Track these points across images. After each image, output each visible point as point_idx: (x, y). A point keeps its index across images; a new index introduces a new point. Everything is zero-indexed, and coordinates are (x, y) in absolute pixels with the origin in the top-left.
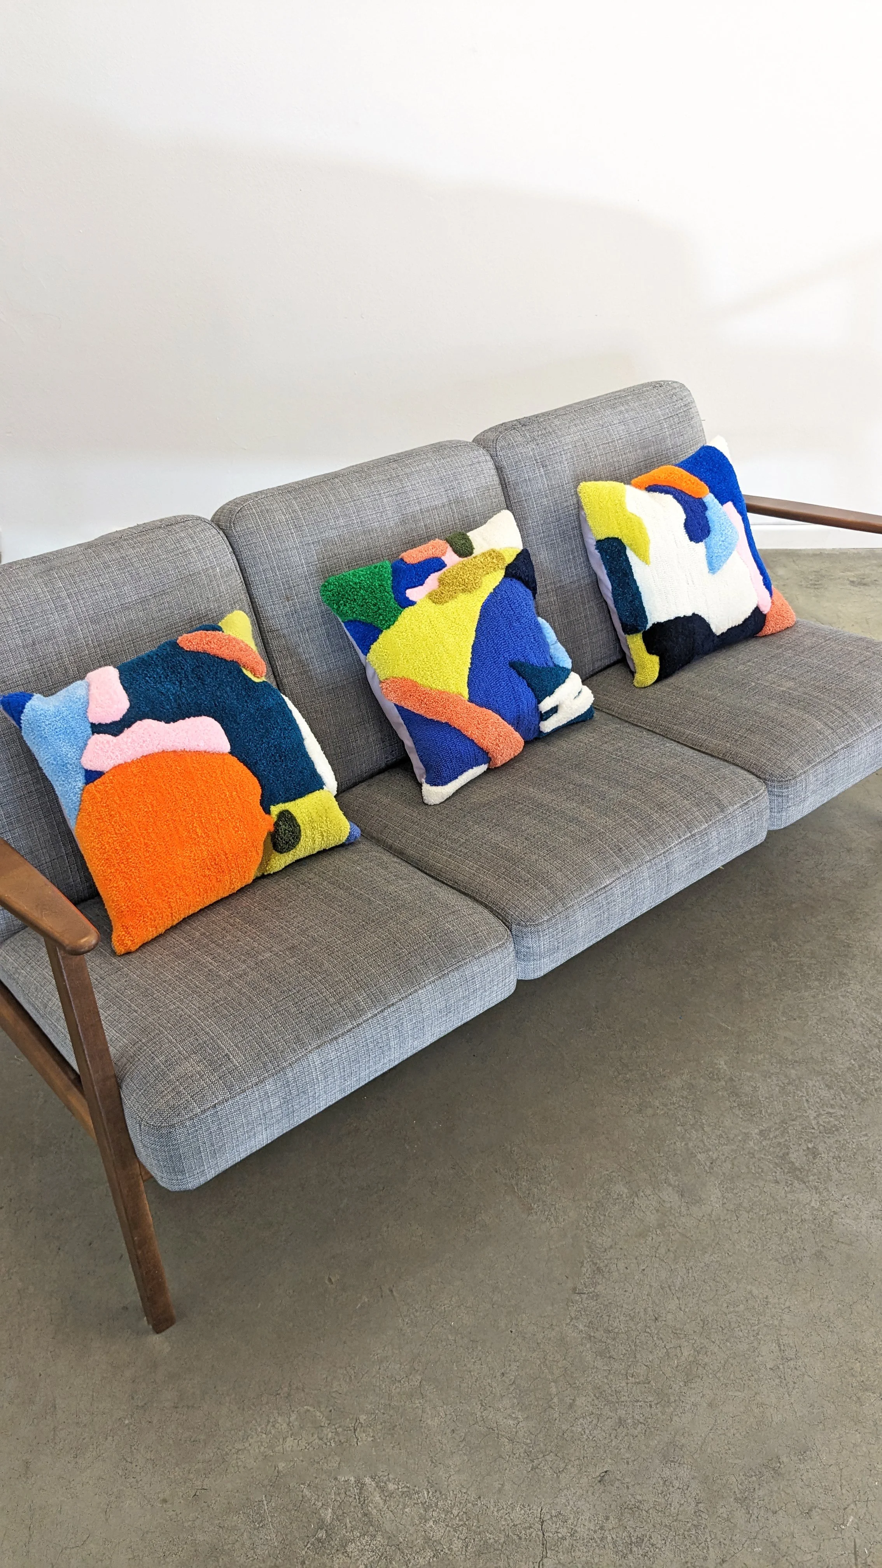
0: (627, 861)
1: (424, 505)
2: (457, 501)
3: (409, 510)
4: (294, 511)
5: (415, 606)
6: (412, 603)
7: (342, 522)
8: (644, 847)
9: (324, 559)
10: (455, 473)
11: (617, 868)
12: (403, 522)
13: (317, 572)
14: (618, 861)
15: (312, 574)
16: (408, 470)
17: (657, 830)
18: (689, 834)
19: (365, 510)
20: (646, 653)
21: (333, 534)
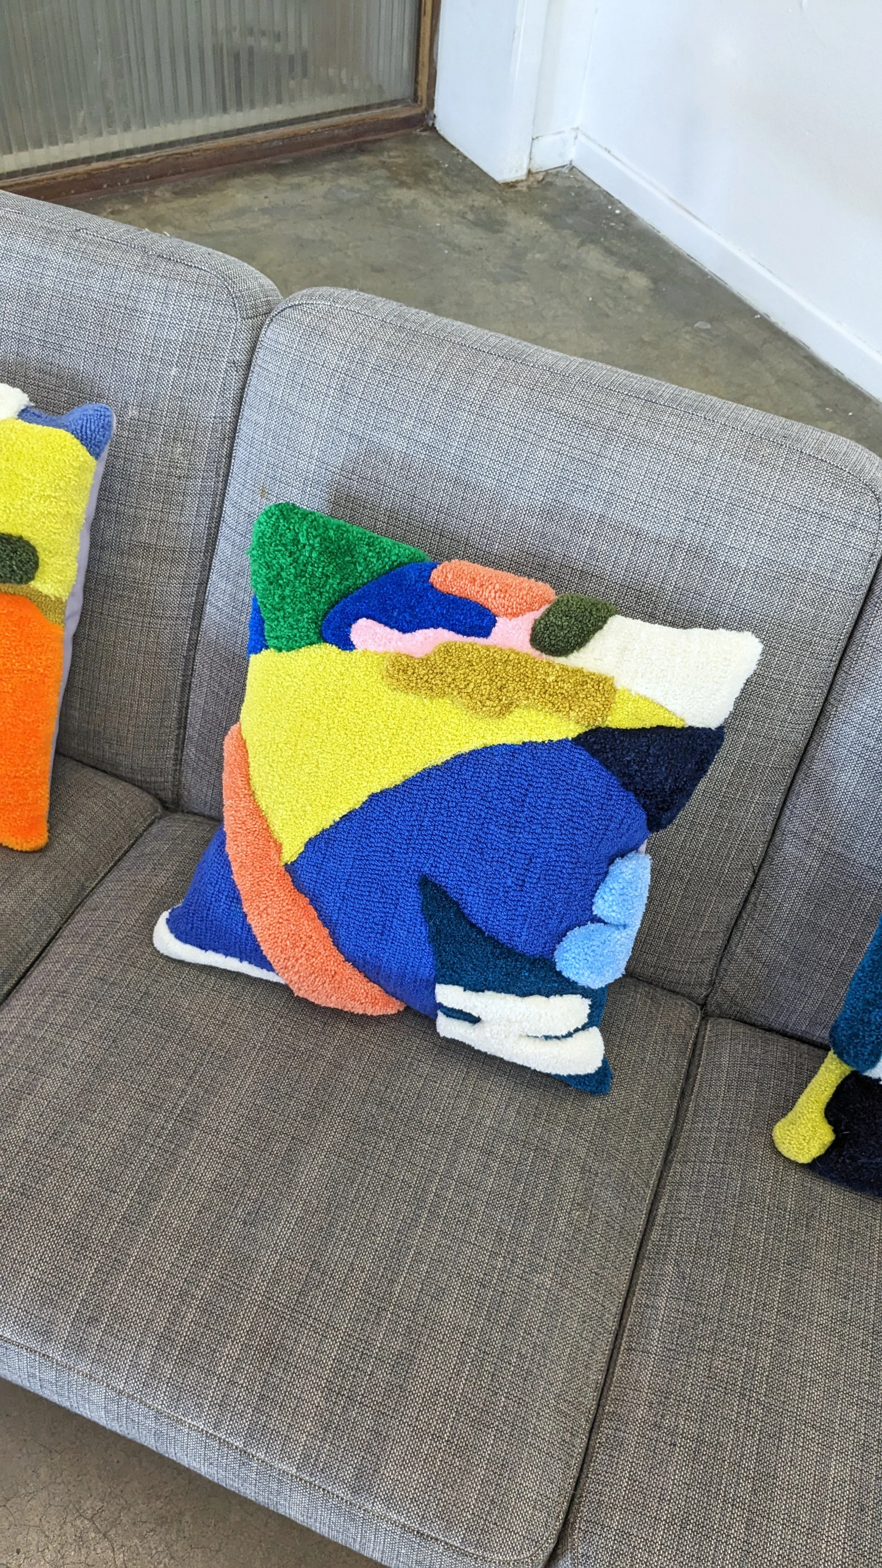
0: (78, 1347)
1: (615, 514)
2: (695, 552)
3: (577, 501)
4: (362, 363)
5: (345, 654)
6: (346, 644)
7: (426, 435)
8: (135, 1365)
9: (353, 473)
10: (741, 500)
11: (46, 1335)
12: (549, 514)
13: (328, 485)
14: (64, 1329)
15: (318, 482)
16: (643, 432)
17: (194, 1372)
18: (239, 1444)
19: (488, 444)
20: (822, 1106)
21: (398, 445)
